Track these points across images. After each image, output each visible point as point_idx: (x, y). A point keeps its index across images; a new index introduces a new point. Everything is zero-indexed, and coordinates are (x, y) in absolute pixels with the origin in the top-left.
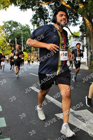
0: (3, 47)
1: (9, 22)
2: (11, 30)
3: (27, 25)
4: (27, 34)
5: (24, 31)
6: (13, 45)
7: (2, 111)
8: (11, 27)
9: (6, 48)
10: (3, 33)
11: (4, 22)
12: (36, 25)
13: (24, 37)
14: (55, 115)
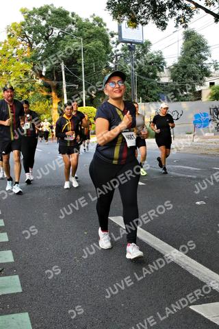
0: (23, 90)
1: (40, 10)
2: (47, 38)
3: (98, 20)
4: (98, 48)
5: (88, 39)
6: (54, 83)
7: (20, 290)
8: (47, 26)
9: (31, 93)
10: (21, 46)
11: (23, 12)
12: (126, 18)
13: (88, 59)
14: (190, 307)
